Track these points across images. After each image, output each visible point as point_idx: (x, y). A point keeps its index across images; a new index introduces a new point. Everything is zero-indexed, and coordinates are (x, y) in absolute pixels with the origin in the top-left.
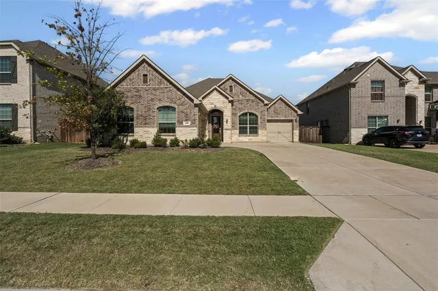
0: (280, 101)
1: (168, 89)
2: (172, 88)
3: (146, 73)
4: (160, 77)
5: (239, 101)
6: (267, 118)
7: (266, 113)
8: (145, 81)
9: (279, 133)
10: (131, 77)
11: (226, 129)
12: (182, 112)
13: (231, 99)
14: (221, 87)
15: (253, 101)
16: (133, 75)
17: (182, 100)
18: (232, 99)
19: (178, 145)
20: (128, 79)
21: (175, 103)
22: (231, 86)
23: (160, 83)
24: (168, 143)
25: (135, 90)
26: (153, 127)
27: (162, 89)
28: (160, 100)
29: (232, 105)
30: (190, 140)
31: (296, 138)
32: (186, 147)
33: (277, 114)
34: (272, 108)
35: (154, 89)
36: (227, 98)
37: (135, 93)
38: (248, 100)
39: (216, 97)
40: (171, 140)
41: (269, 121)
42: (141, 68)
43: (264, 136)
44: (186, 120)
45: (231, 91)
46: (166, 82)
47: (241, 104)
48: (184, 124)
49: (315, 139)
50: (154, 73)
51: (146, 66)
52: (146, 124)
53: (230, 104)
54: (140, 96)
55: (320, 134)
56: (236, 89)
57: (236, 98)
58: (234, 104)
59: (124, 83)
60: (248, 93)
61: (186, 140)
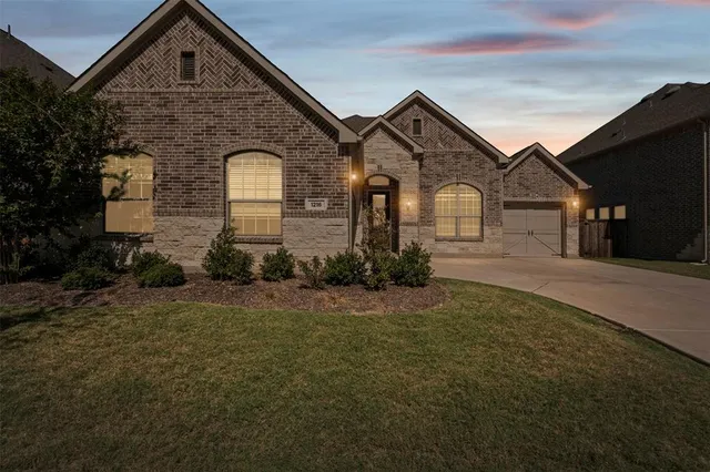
0: (533, 158)
1: (258, 99)
2: (272, 95)
3: (189, 47)
4: (235, 62)
5: (436, 155)
6: (503, 198)
7: (501, 186)
8: (188, 73)
9: (531, 233)
10: (143, 60)
11: (408, 224)
12: (303, 170)
13: (418, 150)
14: (394, 121)
15: (470, 157)
16: (152, 54)
17: (304, 132)
18: (421, 151)
19: (289, 275)
20: (135, 64)
21: (280, 141)
22: (417, 121)
23: (235, 78)
24: (256, 268)
25: (156, 100)
26: (212, 215)
27: (240, 96)
28: (234, 132)
29: (421, 166)
30: (329, 260)
31: (573, 248)
32: (315, 284)
33: (528, 188)
34: (515, 176)
35: (216, 98)
36: (409, 148)
37: (156, 111)
38: (457, 155)
39: (383, 146)
40: (267, 258)
41: (508, 205)
42: (174, 32)
43: (498, 241)
44: (315, 195)
45: (417, 131)
46: (250, 76)
47: (442, 163)
48: (308, 206)
49: (595, 248)
50: (217, 47)
51: (192, 25)
52: (189, 204)
53: (417, 162)
54: (172, 120)
55: (606, 237)
56: (431, 128)
57: (429, 150)
58: (426, 162)
59: (122, 79)
60: (458, 137)
61: (316, 260)
